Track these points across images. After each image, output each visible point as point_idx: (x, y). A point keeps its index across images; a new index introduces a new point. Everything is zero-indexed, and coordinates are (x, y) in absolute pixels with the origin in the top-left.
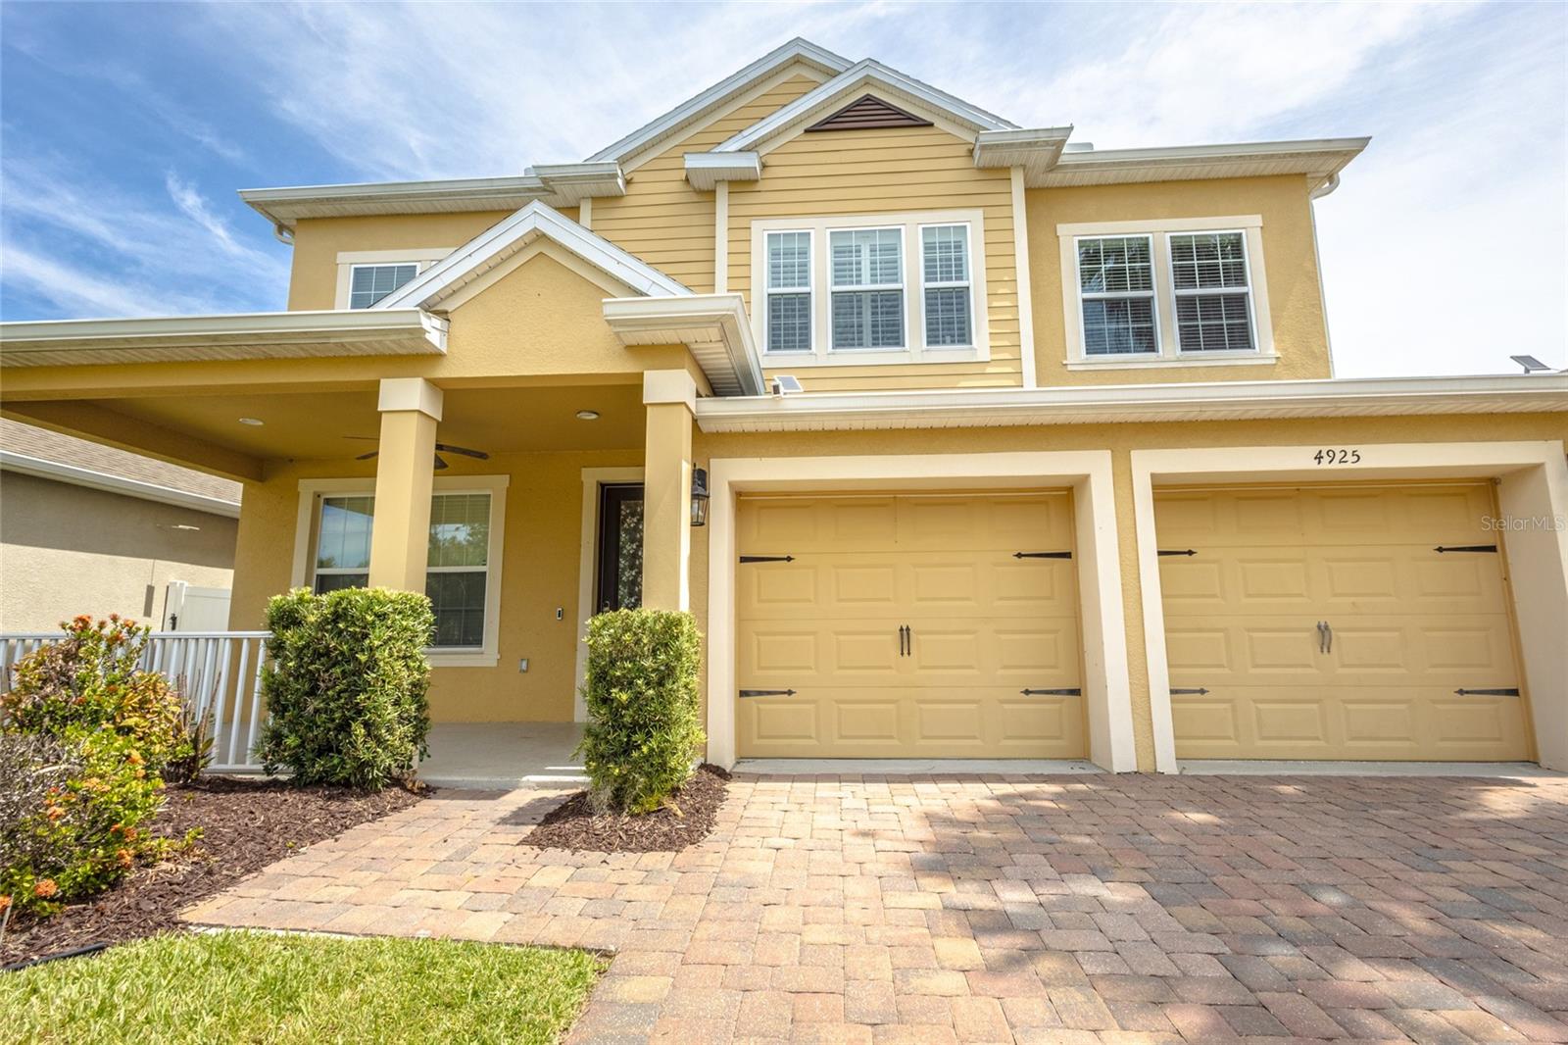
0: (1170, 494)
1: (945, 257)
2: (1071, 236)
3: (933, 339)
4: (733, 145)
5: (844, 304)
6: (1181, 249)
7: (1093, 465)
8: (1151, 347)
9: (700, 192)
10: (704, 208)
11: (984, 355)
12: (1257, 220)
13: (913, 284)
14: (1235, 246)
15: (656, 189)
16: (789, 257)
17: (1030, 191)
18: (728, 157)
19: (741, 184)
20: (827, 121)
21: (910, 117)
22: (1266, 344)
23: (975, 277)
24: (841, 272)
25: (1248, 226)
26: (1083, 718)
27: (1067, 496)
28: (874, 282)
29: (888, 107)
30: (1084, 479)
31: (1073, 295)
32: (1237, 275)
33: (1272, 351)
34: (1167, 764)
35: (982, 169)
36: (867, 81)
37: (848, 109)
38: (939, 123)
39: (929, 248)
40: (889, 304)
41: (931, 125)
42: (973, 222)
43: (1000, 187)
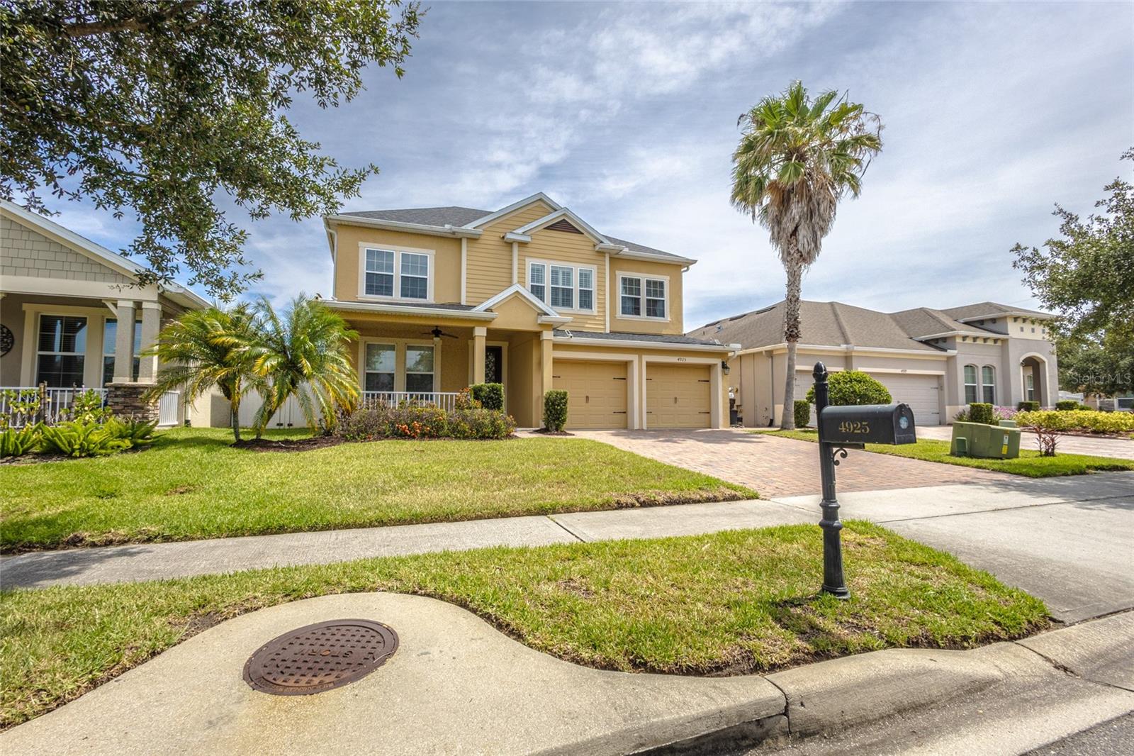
0: (650, 365)
1: (585, 278)
2: (620, 274)
3: (581, 306)
4: (520, 231)
5: (555, 291)
6: (648, 282)
7: (634, 358)
8: (639, 314)
9: (506, 242)
10: (508, 249)
11: (596, 314)
12: (668, 278)
13: (576, 287)
14: (661, 284)
15: (491, 239)
16: (537, 273)
17: (610, 258)
18: (517, 235)
19: (522, 244)
20: (551, 226)
21: (577, 230)
22: (668, 318)
23: (594, 288)
24: (554, 280)
25: (665, 279)
26: (626, 418)
27: (626, 365)
28: (563, 284)
29: (570, 225)
30: (632, 361)
31: (620, 293)
32: (662, 294)
33: (669, 319)
34: (645, 428)
35: (598, 252)
36: (564, 214)
37: (558, 223)
38: (585, 234)
39: (581, 275)
40: (568, 293)
41: (582, 233)
42: (593, 269)
43: (601, 258)
